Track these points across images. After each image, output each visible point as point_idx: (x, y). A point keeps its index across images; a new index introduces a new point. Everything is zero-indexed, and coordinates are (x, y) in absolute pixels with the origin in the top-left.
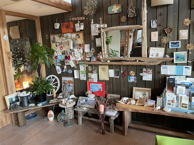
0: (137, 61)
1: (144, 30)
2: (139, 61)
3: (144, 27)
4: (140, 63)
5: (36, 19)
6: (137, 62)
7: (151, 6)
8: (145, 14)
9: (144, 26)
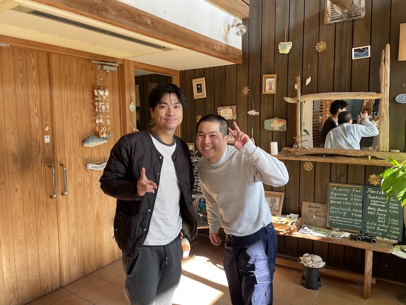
0: (369, 156)
1: (384, 101)
2: (373, 157)
3: (385, 97)
4: (375, 162)
5: (174, 75)
6: (370, 159)
7: (399, 60)
8: (387, 74)
9: (386, 95)
